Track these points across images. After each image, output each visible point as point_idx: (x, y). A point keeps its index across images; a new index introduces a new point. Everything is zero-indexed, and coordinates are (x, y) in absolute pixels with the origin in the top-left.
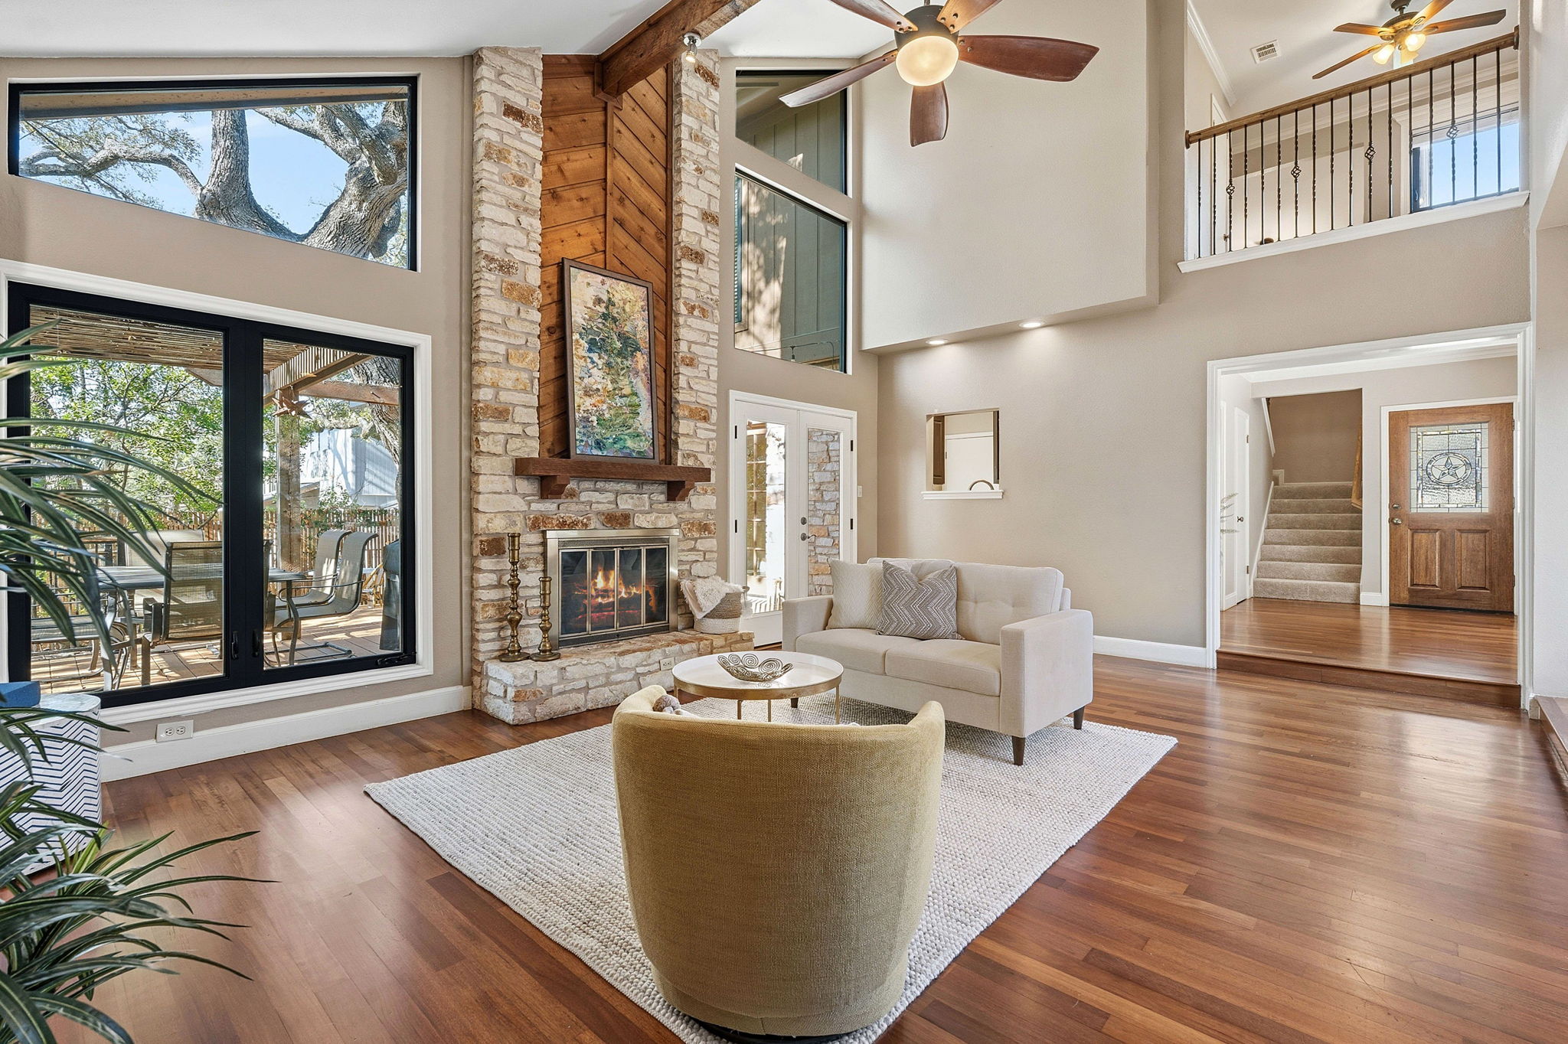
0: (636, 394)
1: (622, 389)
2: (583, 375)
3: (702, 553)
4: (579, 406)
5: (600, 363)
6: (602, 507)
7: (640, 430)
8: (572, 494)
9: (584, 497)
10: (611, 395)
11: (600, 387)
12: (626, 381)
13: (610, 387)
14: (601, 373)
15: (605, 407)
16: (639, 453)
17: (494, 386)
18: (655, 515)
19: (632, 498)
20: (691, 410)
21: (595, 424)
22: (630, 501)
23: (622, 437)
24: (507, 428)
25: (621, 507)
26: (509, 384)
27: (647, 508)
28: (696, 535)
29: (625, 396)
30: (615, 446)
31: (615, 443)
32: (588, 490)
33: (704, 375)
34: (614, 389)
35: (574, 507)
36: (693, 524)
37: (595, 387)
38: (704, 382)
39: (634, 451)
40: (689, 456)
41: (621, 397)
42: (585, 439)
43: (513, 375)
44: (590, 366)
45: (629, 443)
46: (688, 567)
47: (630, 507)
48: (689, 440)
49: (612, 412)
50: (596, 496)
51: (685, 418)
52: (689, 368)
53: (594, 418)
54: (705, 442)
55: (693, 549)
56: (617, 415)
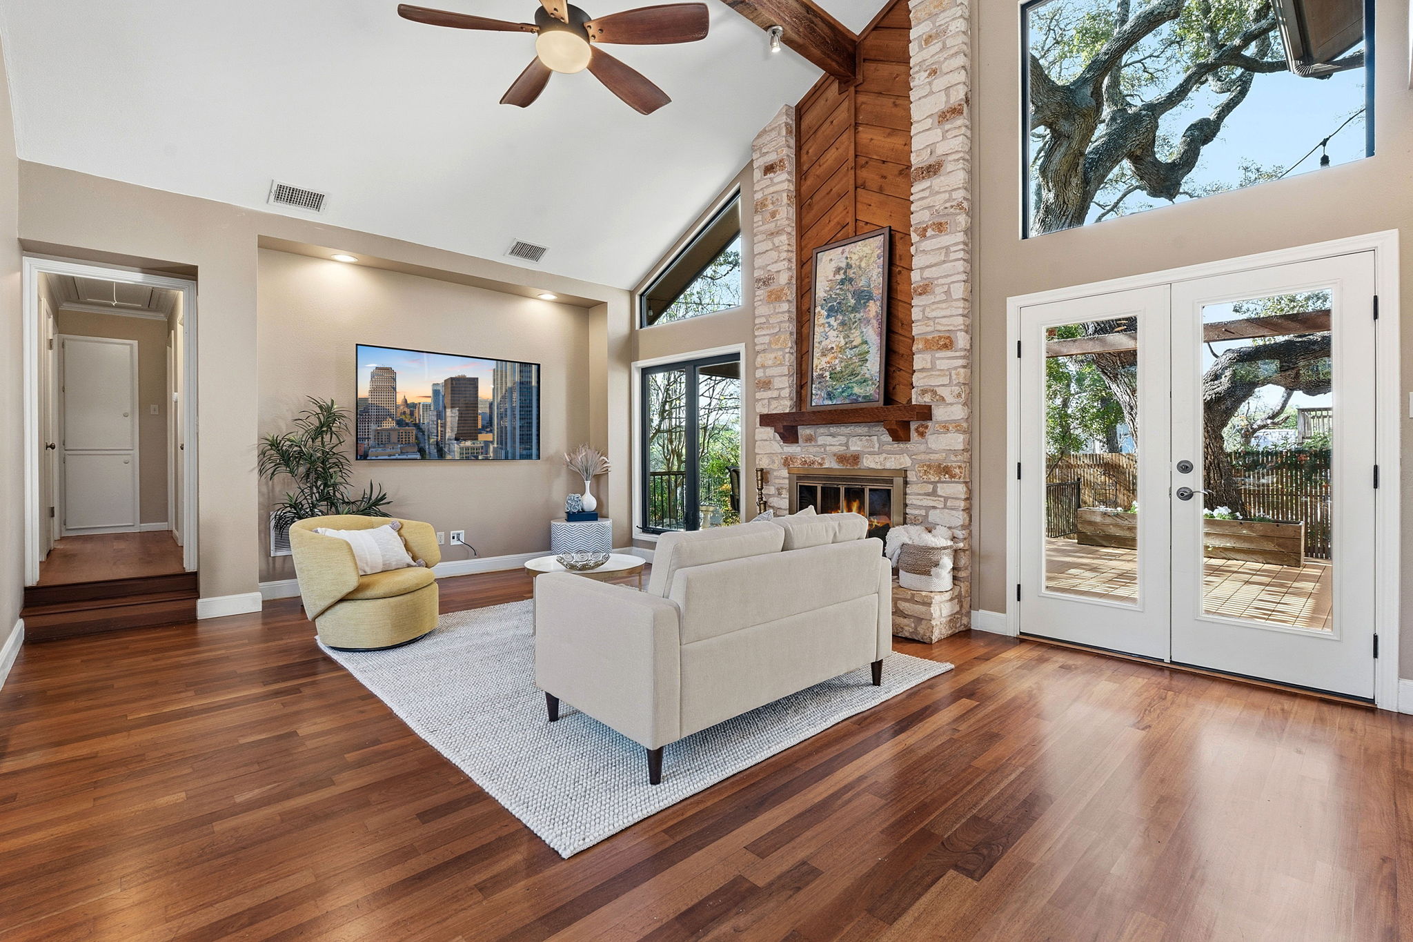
0: (866, 342)
1: (853, 341)
2: (822, 339)
3: (942, 499)
4: (817, 366)
5: (835, 324)
6: (835, 449)
7: (867, 376)
8: (810, 439)
9: (821, 440)
10: (842, 350)
11: (833, 346)
12: (857, 333)
13: (843, 343)
14: (835, 333)
15: (837, 361)
16: (865, 397)
17: (763, 366)
18: (884, 455)
19: (861, 440)
20: (927, 341)
21: (828, 378)
22: (858, 443)
23: (850, 385)
24: (769, 394)
25: (853, 448)
26: (770, 363)
27: (876, 449)
28: (934, 478)
29: (855, 347)
30: (844, 394)
31: (843, 392)
32: (822, 434)
33: (943, 297)
34: (846, 343)
35: (812, 450)
36: (929, 466)
37: (830, 347)
38: (944, 305)
39: (860, 396)
40: (924, 392)
41: (851, 349)
42: (819, 392)
43: (772, 356)
44: (827, 329)
45: (857, 390)
46: (923, 512)
47: (859, 449)
48: (925, 374)
49: (843, 364)
50: (829, 440)
51: (920, 352)
52: (923, 297)
53: (827, 374)
54: (947, 373)
55: (934, 493)
56: (846, 367)
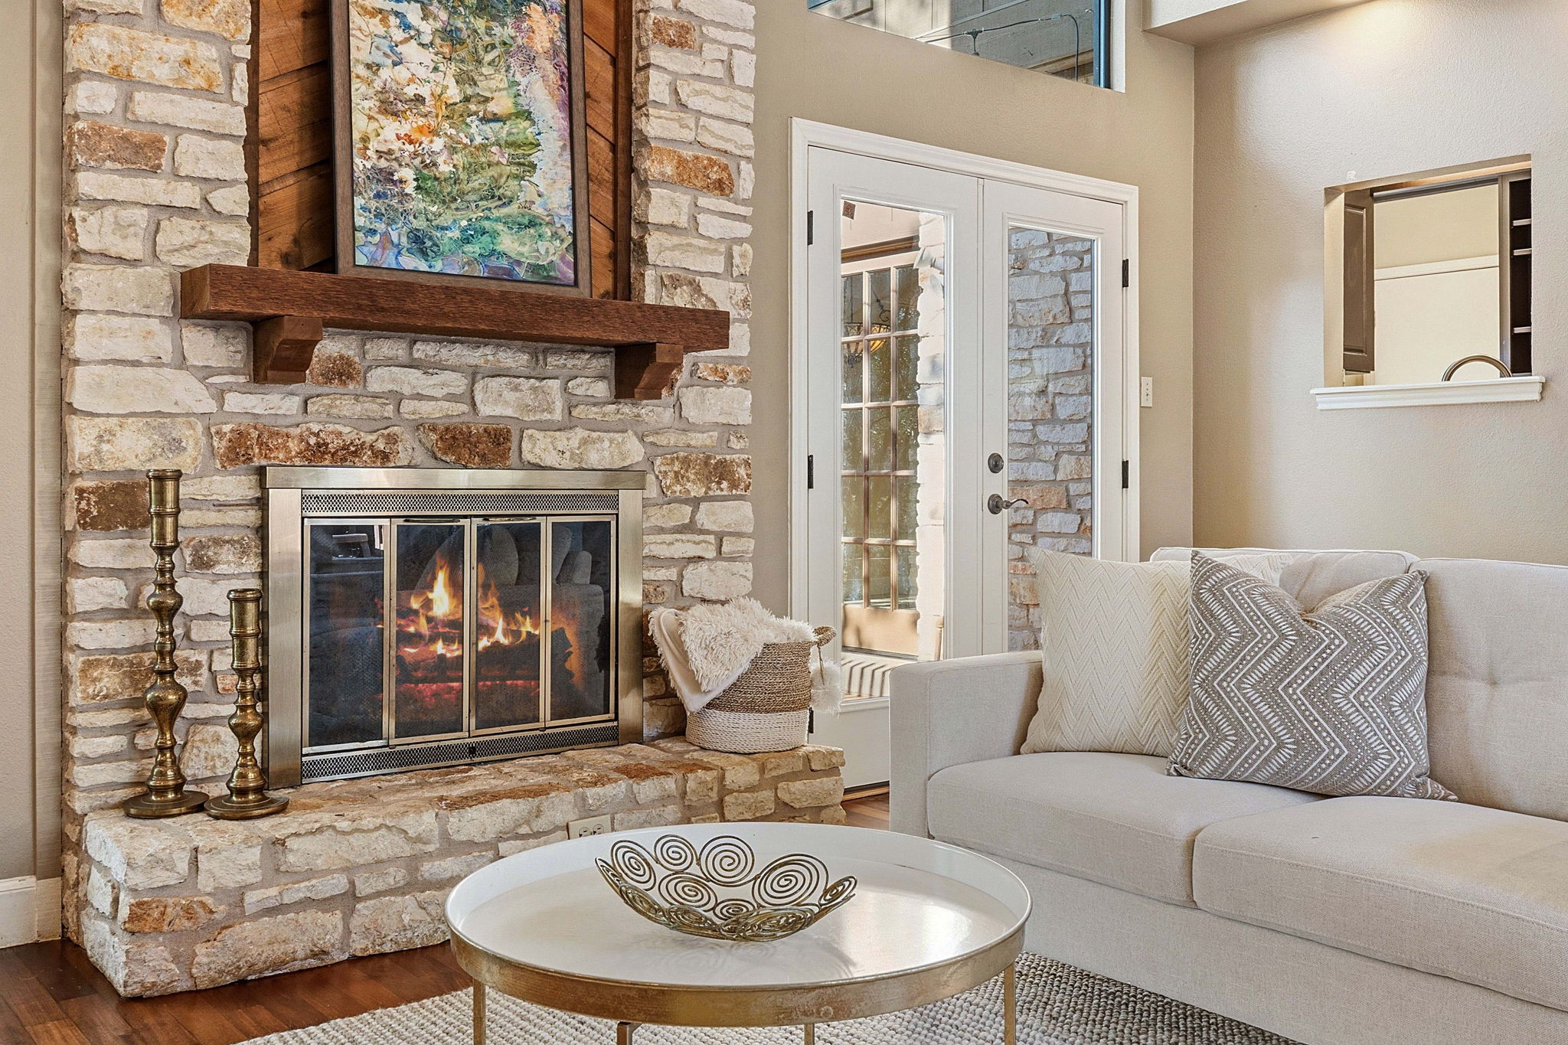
0: (527, 115)
1: (487, 100)
2: (378, 57)
3: (711, 538)
4: (365, 139)
5: (427, 28)
6: (429, 410)
7: (538, 210)
8: (342, 372)
9: (380, 380)
10: (455, 114)
11: (425, 91)
12: (499, 80)
13: (454, 93)
14: (427, 56)
15: (438, 144)
16: (535, 268)
17: (121, 77)
18: (580, 433)
19: (516, 388)
20: (681, 162)
21: (410, 189)
22: (510, 396)
23: (487, 224)
24: (157, 189)
25: (486, 410)
26: (163, 73)
27: (558, 415)
28: (697, 490)
29: (496, 118)
30: (468, 248)
31: (467, 240)
32: (390, 362)
33: (719, 71)
34: (467, 99)
35: (347, 407)
36: (686, 462)
37: (410, 91)
38: (718, 90)
39: (519, 263)
40: (676, 282)
41: (485, 120)
42: (381, 227)
43: (177, 49)
44: (398, 35)
45: (509, 243)
46: (672, 574)
47: (509, 412)
48: (675, 240)
49: (459, 159)
50: (411, 380)
51: (664, 182)
52: (676, 52)
53: (408, 174)
54: (722, 248)
55: (690, 528)
56: (473, 169)
